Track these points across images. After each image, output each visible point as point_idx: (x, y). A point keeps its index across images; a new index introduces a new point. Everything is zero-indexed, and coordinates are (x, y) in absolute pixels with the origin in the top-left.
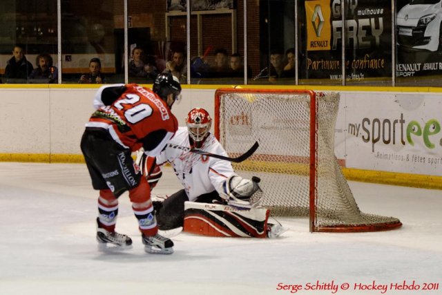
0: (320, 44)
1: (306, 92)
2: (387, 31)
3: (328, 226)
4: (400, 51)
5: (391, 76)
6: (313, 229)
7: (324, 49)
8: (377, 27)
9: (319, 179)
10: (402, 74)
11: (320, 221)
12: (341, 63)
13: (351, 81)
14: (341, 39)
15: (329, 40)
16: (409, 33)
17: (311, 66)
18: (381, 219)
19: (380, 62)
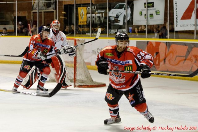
0: (83, 22)
1: (73, 39)
2: (106, 18)
3: (80, 85)
4: (110, 25)
5: (107, 33)
6: (75, 86)
7: (84, 24)
8: (102, 17)
9: (77, 69)
10: (110, 33)
11: (77, 84)
12: (90, 29)
13: (94, 35)
14: (90, 21)
15: (86, 21)
16: (113, 19)
17: (80, 30)
18: (99, 83)
19: (103, 29)
